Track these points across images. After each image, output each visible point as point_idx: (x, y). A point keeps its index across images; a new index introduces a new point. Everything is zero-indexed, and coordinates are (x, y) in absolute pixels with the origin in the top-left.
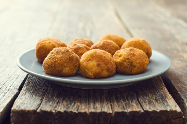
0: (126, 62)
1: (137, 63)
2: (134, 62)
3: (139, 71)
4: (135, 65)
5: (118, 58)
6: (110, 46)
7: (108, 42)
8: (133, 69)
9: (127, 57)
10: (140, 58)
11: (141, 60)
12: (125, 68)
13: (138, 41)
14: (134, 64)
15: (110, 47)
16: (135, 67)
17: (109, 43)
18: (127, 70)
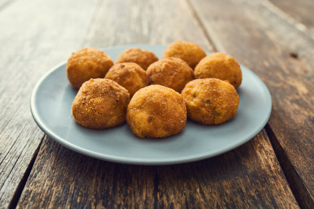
0: (205, 107)
1: (223, 109)
2: (218, 107)
3: (225, 120)
4: (220, 112)
5: (191, 98)
6: (176, 71)
7: (173, 64)
8: (215, 119)
9: (208, 99)
10: (227, 101)
11: (229, 102)
12: (204, 116)
13: (222, 62)
14: (218, 110)
15: (176, 73)
16: (219, 114)
17: (175, 66)
18: (207, 119)
